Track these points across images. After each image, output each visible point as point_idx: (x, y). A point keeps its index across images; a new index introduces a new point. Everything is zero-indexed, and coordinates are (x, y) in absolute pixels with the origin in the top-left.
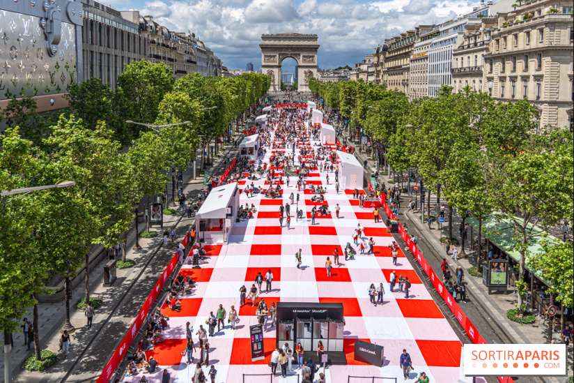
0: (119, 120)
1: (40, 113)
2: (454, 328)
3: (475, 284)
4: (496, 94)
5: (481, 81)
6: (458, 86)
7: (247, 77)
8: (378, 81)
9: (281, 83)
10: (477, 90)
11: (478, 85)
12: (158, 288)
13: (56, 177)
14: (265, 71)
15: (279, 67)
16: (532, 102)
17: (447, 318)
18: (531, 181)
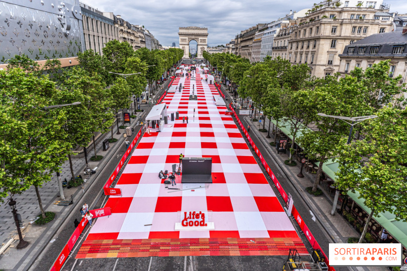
0: (105, 71)
1: (63, 68)
2: (261, 168)
3: (272, 149)
4: (292, 61)
5: (286, 54)
6: (274, 56)
7: (171, 50)
8: (236, 53)
9: (190, 53)
10: (284, 58)
11: (284, 56)
12: (128, 151)
13: (73, 100)
14: (181, 47)
15: (188, 45)
16: (309, 65)
17: (258, 163)
18: (300, 103)
